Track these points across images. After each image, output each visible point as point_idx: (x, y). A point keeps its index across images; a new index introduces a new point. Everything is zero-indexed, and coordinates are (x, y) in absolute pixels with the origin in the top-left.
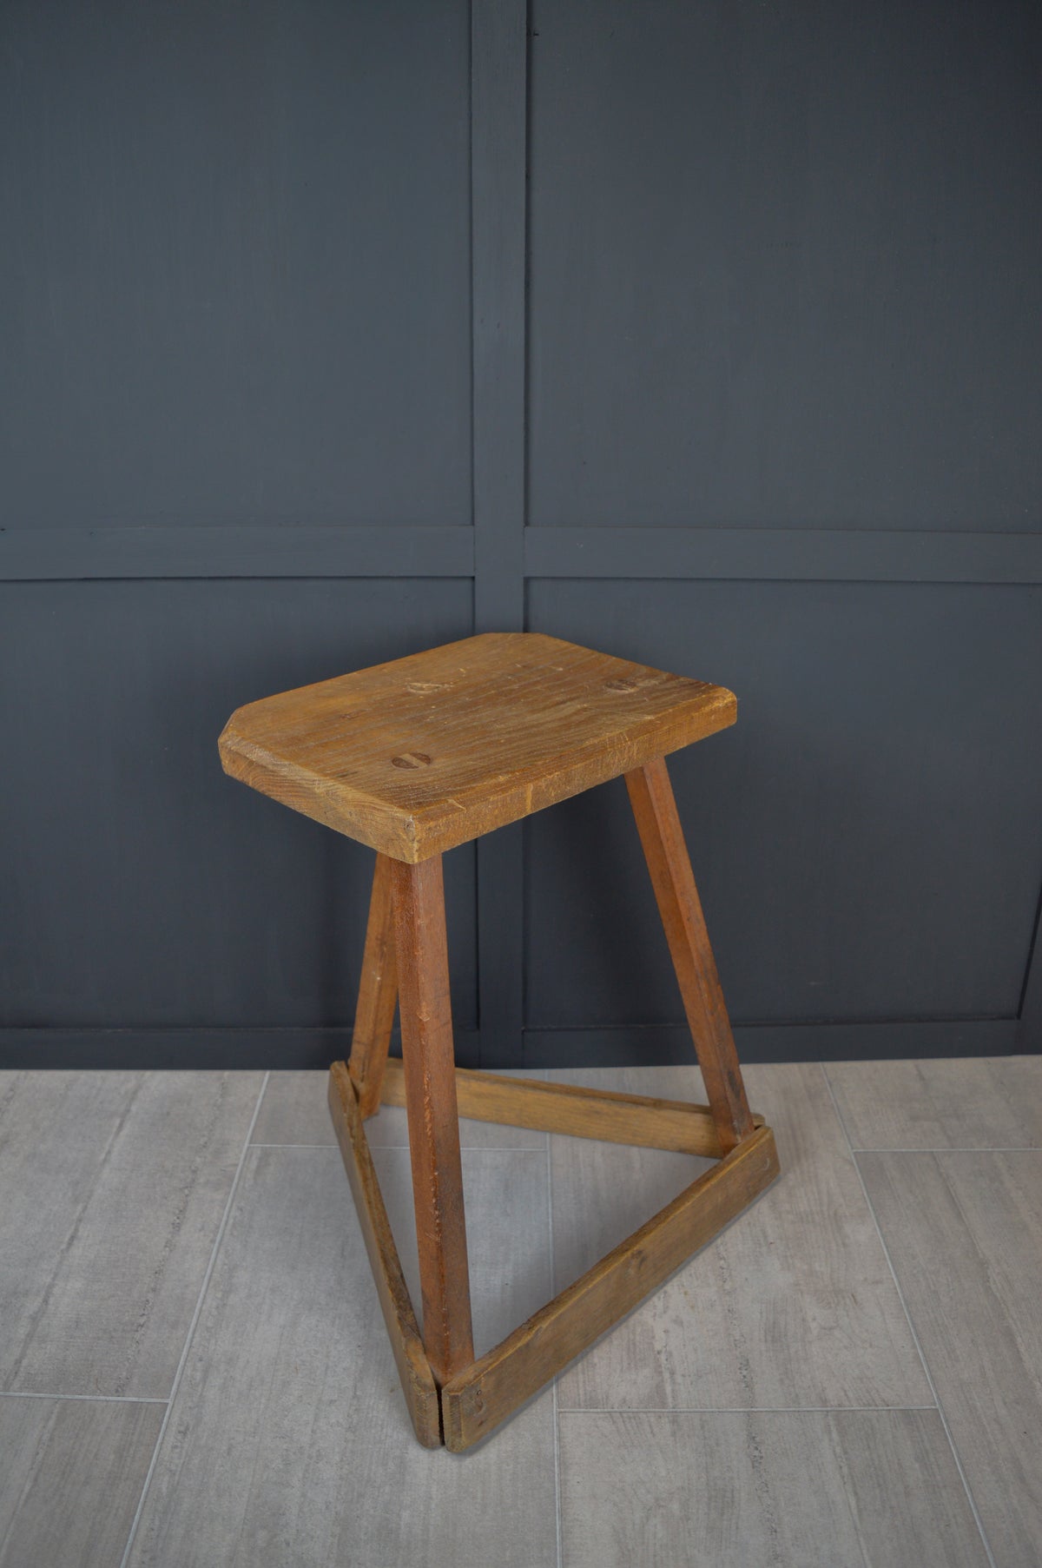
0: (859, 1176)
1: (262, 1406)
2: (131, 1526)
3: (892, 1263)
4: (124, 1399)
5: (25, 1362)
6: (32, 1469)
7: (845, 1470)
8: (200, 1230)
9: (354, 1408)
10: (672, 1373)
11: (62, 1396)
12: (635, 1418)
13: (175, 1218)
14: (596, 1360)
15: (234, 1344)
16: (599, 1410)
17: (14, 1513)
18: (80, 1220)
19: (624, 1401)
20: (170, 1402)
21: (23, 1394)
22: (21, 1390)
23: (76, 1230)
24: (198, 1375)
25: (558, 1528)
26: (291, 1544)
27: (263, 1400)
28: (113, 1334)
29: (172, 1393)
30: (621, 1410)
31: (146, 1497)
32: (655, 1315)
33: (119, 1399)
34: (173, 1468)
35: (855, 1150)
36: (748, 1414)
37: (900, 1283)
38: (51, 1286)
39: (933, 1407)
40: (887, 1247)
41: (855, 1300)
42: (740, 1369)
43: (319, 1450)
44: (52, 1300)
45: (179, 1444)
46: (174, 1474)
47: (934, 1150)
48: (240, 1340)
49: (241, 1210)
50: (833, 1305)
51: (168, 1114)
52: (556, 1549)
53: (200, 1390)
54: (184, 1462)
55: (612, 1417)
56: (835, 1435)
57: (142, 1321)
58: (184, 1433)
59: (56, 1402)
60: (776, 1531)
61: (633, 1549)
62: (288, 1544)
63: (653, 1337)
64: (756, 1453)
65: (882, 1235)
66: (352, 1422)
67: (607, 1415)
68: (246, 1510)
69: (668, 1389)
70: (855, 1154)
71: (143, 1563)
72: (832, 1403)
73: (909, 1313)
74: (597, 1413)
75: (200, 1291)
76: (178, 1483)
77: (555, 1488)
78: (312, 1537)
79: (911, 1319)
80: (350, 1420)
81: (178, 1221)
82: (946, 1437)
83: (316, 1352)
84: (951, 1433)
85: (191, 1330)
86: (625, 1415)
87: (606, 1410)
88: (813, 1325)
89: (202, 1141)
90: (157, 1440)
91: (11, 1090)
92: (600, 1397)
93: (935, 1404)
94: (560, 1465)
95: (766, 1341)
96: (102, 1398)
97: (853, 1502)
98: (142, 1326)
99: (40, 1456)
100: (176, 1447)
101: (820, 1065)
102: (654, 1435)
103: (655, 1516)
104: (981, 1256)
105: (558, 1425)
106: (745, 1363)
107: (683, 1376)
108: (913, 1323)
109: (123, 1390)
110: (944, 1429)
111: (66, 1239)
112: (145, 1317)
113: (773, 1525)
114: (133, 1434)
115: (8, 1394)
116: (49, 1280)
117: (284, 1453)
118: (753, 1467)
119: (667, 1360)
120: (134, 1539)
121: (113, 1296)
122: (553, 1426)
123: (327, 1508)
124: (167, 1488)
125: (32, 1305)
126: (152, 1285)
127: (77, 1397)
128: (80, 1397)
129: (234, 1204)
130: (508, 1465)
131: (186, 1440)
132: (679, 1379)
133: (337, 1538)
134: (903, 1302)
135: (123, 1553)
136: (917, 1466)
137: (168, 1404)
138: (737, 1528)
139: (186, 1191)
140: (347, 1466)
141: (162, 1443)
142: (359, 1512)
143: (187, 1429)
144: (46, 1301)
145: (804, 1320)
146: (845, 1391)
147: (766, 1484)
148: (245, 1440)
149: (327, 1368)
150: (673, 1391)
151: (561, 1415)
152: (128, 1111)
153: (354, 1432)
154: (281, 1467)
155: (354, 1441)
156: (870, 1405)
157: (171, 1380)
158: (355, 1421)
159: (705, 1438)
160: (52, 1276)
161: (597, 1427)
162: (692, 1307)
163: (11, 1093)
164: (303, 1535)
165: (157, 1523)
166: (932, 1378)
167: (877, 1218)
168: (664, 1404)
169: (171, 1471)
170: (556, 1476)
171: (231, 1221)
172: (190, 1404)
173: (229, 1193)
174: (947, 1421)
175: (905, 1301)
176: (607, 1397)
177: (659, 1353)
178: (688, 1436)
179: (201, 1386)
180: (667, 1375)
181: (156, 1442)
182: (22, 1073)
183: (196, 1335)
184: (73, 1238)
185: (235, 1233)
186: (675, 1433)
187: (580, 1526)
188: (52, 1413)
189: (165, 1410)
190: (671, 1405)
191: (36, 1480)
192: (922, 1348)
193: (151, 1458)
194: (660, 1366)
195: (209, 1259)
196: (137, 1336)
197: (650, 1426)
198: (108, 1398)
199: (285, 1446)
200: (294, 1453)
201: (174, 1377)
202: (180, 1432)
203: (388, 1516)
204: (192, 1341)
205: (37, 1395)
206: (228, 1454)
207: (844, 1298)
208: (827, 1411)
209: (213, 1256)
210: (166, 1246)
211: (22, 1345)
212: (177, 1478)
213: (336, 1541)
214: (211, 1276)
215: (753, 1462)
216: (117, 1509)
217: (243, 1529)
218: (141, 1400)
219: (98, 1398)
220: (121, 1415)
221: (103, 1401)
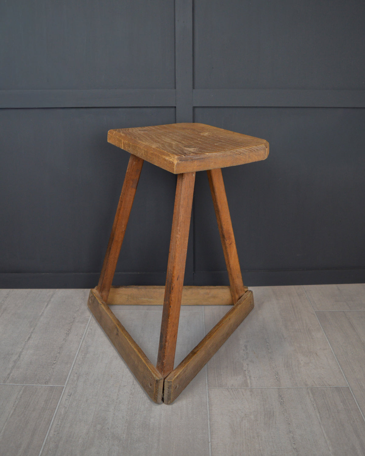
0: (317, 318)
1: (99, 387)
2: (50, 423)
3: (330, 344)
4: (48, 385)
5: (11, 374)
6: (13, 406)
7: (315, 405)
8: (76, 335)
9: (133, 388)
10: (250, 377)
11: (25, 385)
12: (236, 390)
13: (67, 332)
14: (222, 373)
15: (88, 369)
16: (223, 388)
17: (7, 419)
18: (32, 332)
19: (233, 385)
20: (65, 386)
21: (10, 384)
22: (10, 383)
23: (31, 335)
24: (75, 378)
25: (209, 423)
26: (110, 429)
27: (99, 386)
28: (44, 366)
29: (66, 383)
30: (231, 388)
31: (56, 415)
32: (243, 360)
33: (46, 385)
34: (66, 406)
35: (315, 311)
36: (279, 389)
37: (333, 349)
38: (21, 352)
39: (347, 386)
40: (328, 339)
41: (317, 355)
42: (275, 375)
43: (120, 401)
44: (21, 356)
45: (68, 399)
46: (66, 408)
47: (344, 310)
48: (91, 368)
49: (91, 329)
50: (309, 356)
51: (65, 301)
52: (208, 430)
53: (76, 382)
54: (70, 405)
55: (228, 390)
56: (311, 395)
57: (55, 362)
58: (70, 396)
59: (23, 387)
60: (290, 424)
61: (237, 430)
62: (108, 429)
63: (243, 366)
64: (282, 400)
65: (326, 336)
66: (132, 392)
67: (226, 389)
68: (93, 419)
69: (249, 381)
70: (315, 312)
71: (54, 435)
72: (309, 385)
73: (337, 358)
74: (223, 389)
75: (76, 353)
76: (68, 410)
77: (207, 411)
78: (117, 427)
79: (338, 360)
80: (131, 391)
81: (68, 333)
82: (352, 395)
83: (119, 371)
84: (354, 394)
85: (73, 365)
86: (232, 389)
87: (226, 388)
88: (302, 362)
89: (77, 309)
90: (60, 398)
91: (7, 295)
92: (224, 384)
93: (347, 385)
94: (209, 404)
95: (284, 367)
96: (40, 385)
97: (318, 415)
98: (55, 364)
99: (17, 402)
100: (67, 400)
101: (302, 286)
102: (244, 395)
103: (245, 420)
104: (363, 341)
105: (208, 392)
106: (277, 374)
107: (254, 377)
108: (338, 361)
109: (47, 383)
110: (351, 393)
111: (27, 338)
112: (56, 361)
113: (289, 422)
114: (51, 396)
115: (5, 384)
116: (21, 350)
117: (107, 401)
118: (281, 405)
119: (248, 373)
120: (51, 427)
121: (44, 355)
122: (206, 393)
123: (123, 418)
124: (64, 412)
125: (15, 357)
126: (59, 352)
127: (30, 385)
128: (32, 385)
129: (89, 328)
130: (190, 405)
131: (71, 397)
132: (253, 379)
133: (127, 427)
134: (334, 355)
135: (47, 431)
136: (341, 404)
138: (275, 423)
139: (71, 324)
140: (130, 405)
141: (62, 399)
142: (135, 419)
143: (71, 394)
144: (19, 356)
145: (298, 360)
146: (314, 382)
147: (286, 410)
148: (92, 398)
149: (123, 376)
150: (250, 382)
151: (209, 390)
152: (50, 301)
153: (133, 395)
154: (106, 405)
155: (133, 398)
156: (323, 386)
157: (65, 380)
158: (133, 392)
159: (263, 396)
160: (22, 349)
161: (223, 393)
162: (257, 357)
163: (7, 296)
164: (114, 426)
165: (60, 423)
166: (346, 378)
167: (324, 331)
168: (247, 386)
169: (65, 407)
170: (208, 408)
171: (87, 333)
172: (72, 387)
173: (87, 324)
174: (352, 390)
175: (335, 355)
176: (226, 384)
177: (245, 371)
178: (257, 395)
179: (76, 381)
180: (248, 377)
181: (59, 399)
182: (11, 290)
183: (75, 366)
184: (29, 338)
185: (89, 336)
186: (251, 395)
187: (217, 423)
188: (21, 390)
189: (63, 389)
190: (250, 386)
191: (15, 410)
192: (342, 369)
193: (58, 403)
194: (246, 375)
195: (80, 344)
196: (53, 367)
197: (243, 393)
198: (42, 385)
199: (107, 399)
200: (111, 401)
201: (66, 379)
202: (68, 395)
203: (145, 420)
204: (73, 368)
205: (16, 384)
206: (86, 402)
207: (312, 354)
208: (308, 388)
209: (81, 343)
210: (64, 340)
211: (11, 369)
212: (67, 409)
213: (126, 428)
214: (80, 349)
215: (281, 403)
216: (45, 419)
217: (91, 424)
218: (54, 386)
219: (38, 385)
220: (47, 390)
221: (40, 386)
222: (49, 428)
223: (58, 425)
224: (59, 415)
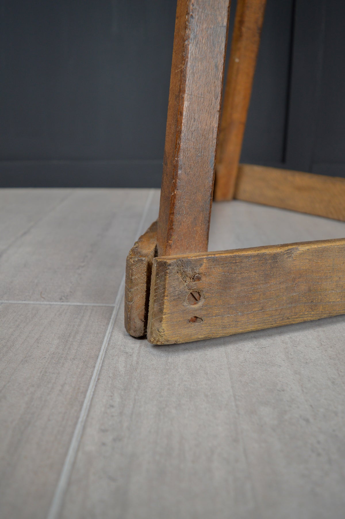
2: (82, 403)
4: (68, 303)
11: (6, 301)
18: (31, 227)
20: (116, 306)
23: (28, 230)
29: (117, 300)
31: (100, 374)
33: (62, 303)
68: (233, 387)
71: (104, 444)
76: (137, 363)
96: (45, 303)
109: (67, 299)
111: (21, 233)
112: (85, 263)
114: (79, 325)
116: (4, 247)
120: (88, 416)
126: (90, 250)
127: (20, 302)
128: (24, 302)
135: (73, 433)
137: (113, 308)
139: (110, 218)
157: (114, 294)
160: (7, 246)
165: (117, 399)
181: (105, 332)
184: (25, 233)
189: (112, 311)
193: (102, 343)
196: (79, 271)
198: (52, 303)
210: (98, 236)
216: (63, 386)
217: (237, 406)
218: (85, 304)
219: (42, 303)
220: (66, 313)
221: (46, 305)
222: (78, 418)
223: (112, 406)
224: (111, 375)
